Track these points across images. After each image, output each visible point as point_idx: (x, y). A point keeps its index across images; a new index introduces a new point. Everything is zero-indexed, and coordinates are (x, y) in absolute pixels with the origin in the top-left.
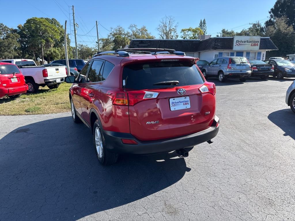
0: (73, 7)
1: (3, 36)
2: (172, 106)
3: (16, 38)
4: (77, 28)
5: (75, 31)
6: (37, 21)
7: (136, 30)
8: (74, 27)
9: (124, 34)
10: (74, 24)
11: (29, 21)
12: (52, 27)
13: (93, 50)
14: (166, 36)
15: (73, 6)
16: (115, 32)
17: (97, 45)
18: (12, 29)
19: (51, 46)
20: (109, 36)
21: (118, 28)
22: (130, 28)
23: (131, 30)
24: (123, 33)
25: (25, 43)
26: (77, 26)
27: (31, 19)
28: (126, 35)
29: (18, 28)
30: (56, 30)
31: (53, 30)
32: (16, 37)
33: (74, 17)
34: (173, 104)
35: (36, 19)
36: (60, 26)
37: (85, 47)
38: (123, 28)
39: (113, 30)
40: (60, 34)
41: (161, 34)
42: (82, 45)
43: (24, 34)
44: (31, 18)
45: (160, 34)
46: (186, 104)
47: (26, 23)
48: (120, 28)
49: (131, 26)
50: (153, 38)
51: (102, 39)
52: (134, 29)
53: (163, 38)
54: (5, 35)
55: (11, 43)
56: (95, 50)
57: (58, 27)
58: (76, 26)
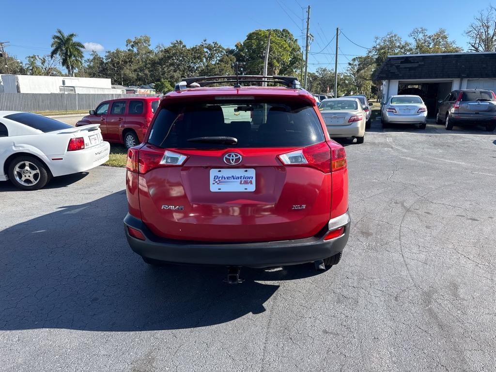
0: (309, 8)
1: (216, 60)
2: (214, 184)
3: (230, 62)
4: (311, 42)
5: (307, 46)
6: (261, 35)
7: (423, 38)
8: (307, 40)
9: (399, 47)
10: (307, 37)
11: (250, 37)
12: (280, 43)
13: (342, 77)
14: (485, 45)
15: (309, 6)
16: (382, 44)
17: (349, 69)
18: (228, 49)
19: (274, 72)
20: (370, 52)
21: (388, 36)
22: (411, 36)
23: (415, 38)
24: (398, 44)
25: (242, 69)
26: (312, 38)
27: (253, 33)
28: (401, 49)
29: (235, 48)
30: (286, 48)
31: (282, 46)
32: (231, 60)
33: (308, 24)
34: (217, 180)
35: (260, 33)
36: (293, 41)
37: (329, 73)
38: (399, 35)
39: (378, 41)
40: (291, 53)
41: (473, 41)
42: (325, 69)
43: (241, 56)
44: (254, 31)
45: (471, 42)
46: (246, 183)
47: (247, 39)
48: (392, 37)
49: (416, 32)
50: (457, 51)
51: (360, 58)
52: (421, 36)
53: (477, 50)
54: (218, 58)
55: (223, 70)
56: (344, 76)
57: (290, 43)
58: (309, 39)
